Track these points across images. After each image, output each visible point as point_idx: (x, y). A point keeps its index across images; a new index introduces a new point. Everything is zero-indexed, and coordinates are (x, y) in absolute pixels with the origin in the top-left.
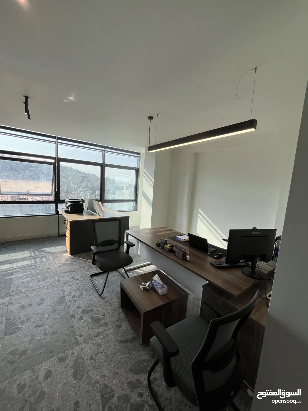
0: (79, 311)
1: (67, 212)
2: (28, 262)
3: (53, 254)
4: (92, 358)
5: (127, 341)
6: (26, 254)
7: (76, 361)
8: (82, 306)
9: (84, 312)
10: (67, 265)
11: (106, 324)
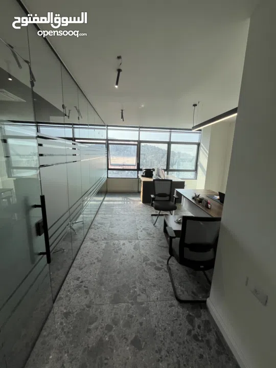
0: (142, 228)
1: (143, 176)
2: (120, 203)
3: (133, 201)
4: (143, 246)
5: (163, 247)
6: (120, 198)
7: (136, 245)
8: (143, 227)
9: (143, 229)
10: (140, 207)
11: (154, 237)
